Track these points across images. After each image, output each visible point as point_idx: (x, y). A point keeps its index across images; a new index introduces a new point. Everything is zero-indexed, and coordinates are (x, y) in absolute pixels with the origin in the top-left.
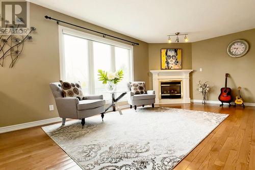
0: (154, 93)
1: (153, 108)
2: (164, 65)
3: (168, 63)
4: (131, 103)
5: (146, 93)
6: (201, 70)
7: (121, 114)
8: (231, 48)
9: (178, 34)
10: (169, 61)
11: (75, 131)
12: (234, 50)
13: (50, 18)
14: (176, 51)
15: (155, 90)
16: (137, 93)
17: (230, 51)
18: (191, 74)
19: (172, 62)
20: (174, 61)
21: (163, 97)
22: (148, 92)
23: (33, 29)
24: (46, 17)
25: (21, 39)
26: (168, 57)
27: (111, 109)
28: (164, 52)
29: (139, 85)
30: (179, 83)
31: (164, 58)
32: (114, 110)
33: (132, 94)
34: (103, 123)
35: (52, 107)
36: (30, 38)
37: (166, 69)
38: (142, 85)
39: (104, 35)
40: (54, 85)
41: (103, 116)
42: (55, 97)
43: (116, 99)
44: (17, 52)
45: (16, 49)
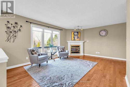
0: (68, 51)
1: (68, 58)
2: (73, 39)
3: (74, 38)
4: (58, 56)
5: (65, 52)
6: (88, 41)
7: (54, 61)
8: (100, 33)
9: (78, 26)
10: (75, 37)
11: (36, 69)
12: (102, 34)
13: (28, 22)
14: (78, 33)
15: (69, 50)
16: (62, 51)
17: (100, 34)
18: (84, 43)
19: (76, 37)
20: (77, 37)
21: (72, 53)
22: (66, 51)
23: (21, 26)
24: (27, 21)
25: (17, 31)
26: (75, 35)
27: (51, 58)
28: (73, 33)
29: (62, 48)
30: (79, 46)
31: (73, 36)
32: (52, 59)
33: (59, 52)
34: (47, 65)
35: (27, 58)
36: (20, 30)
37: (73, 40)
38: (63, 48)
39: (49, 27)
40: (29, 49)
41: (47, 62)
42: (29, 54)
43: (52, 54)
44: (15, 36)
45: (15, 35)
